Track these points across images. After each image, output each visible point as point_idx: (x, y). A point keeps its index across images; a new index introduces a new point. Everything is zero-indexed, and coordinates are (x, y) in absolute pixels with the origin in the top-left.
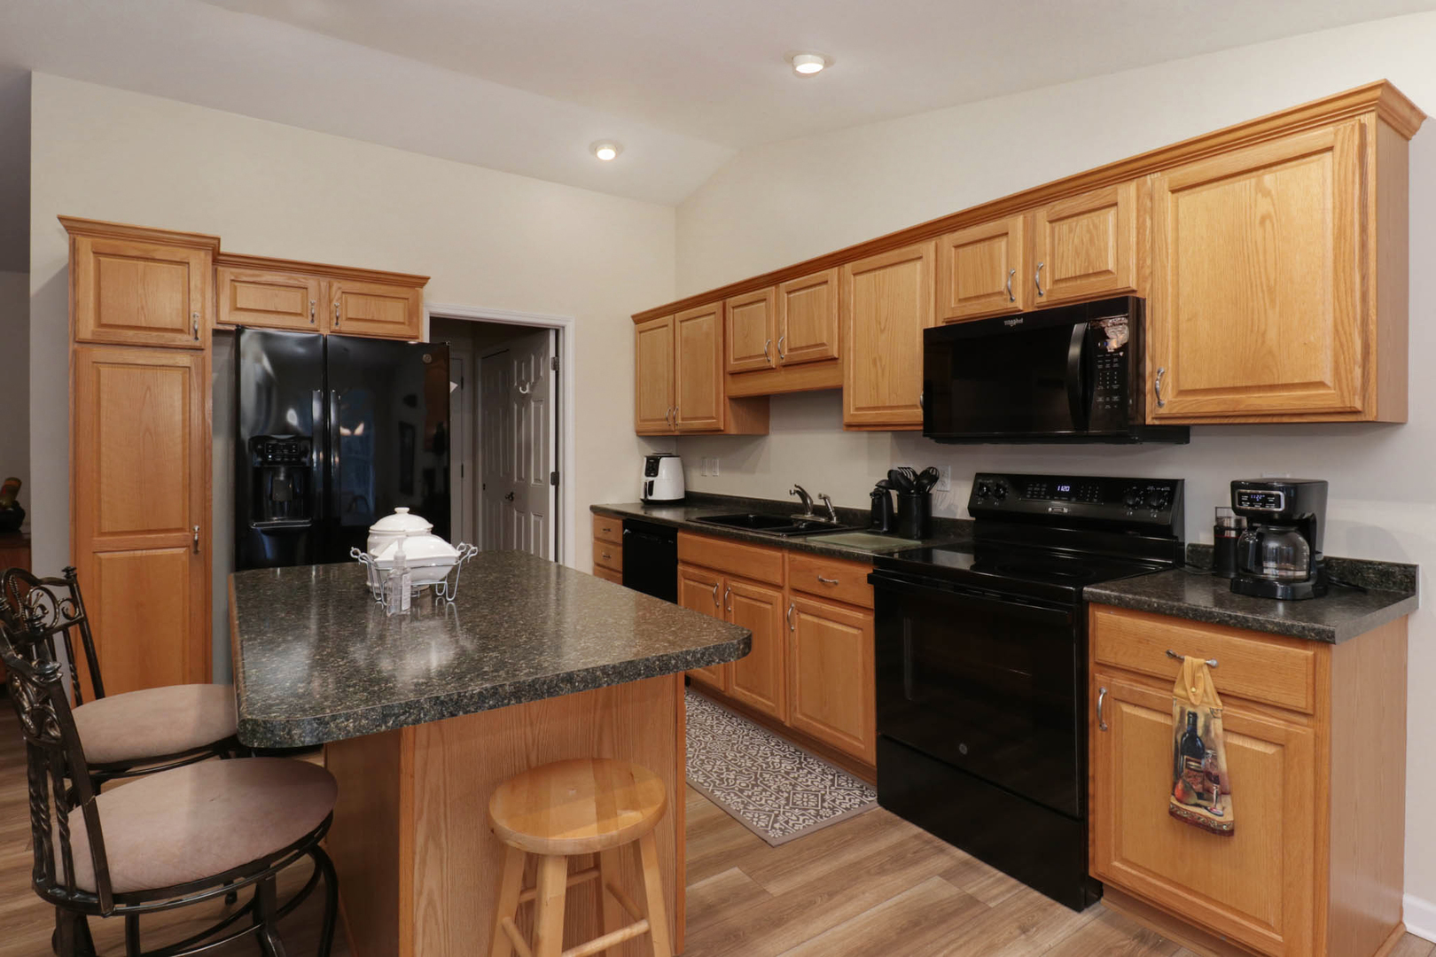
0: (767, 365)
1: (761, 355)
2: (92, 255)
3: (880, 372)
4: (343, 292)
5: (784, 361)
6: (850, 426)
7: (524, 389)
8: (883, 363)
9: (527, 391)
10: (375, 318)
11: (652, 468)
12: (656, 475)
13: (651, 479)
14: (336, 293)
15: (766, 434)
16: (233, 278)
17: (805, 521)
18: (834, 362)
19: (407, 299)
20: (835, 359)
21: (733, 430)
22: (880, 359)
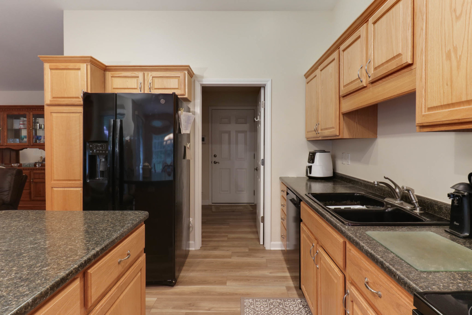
0: (361, 85)
1: (356, 79)
2: (49, 70)
3: (454, 63)
4: (153, 77)
5: (371, 79)
6: (423, 127)
7: (257, 119)
8: (459, 53)
9: (258, 120)
10: (166, 87)
11: (312, 159)
12: (313, 162)
13: (310, 164)
14: (150, 77)
15: (376, 138)
16: (112, 76)
17: (392, 205)
18: (409, 69)
19: (179, 77)
20: (410, 65)
21: (346, 135)
22: (455, 49)
